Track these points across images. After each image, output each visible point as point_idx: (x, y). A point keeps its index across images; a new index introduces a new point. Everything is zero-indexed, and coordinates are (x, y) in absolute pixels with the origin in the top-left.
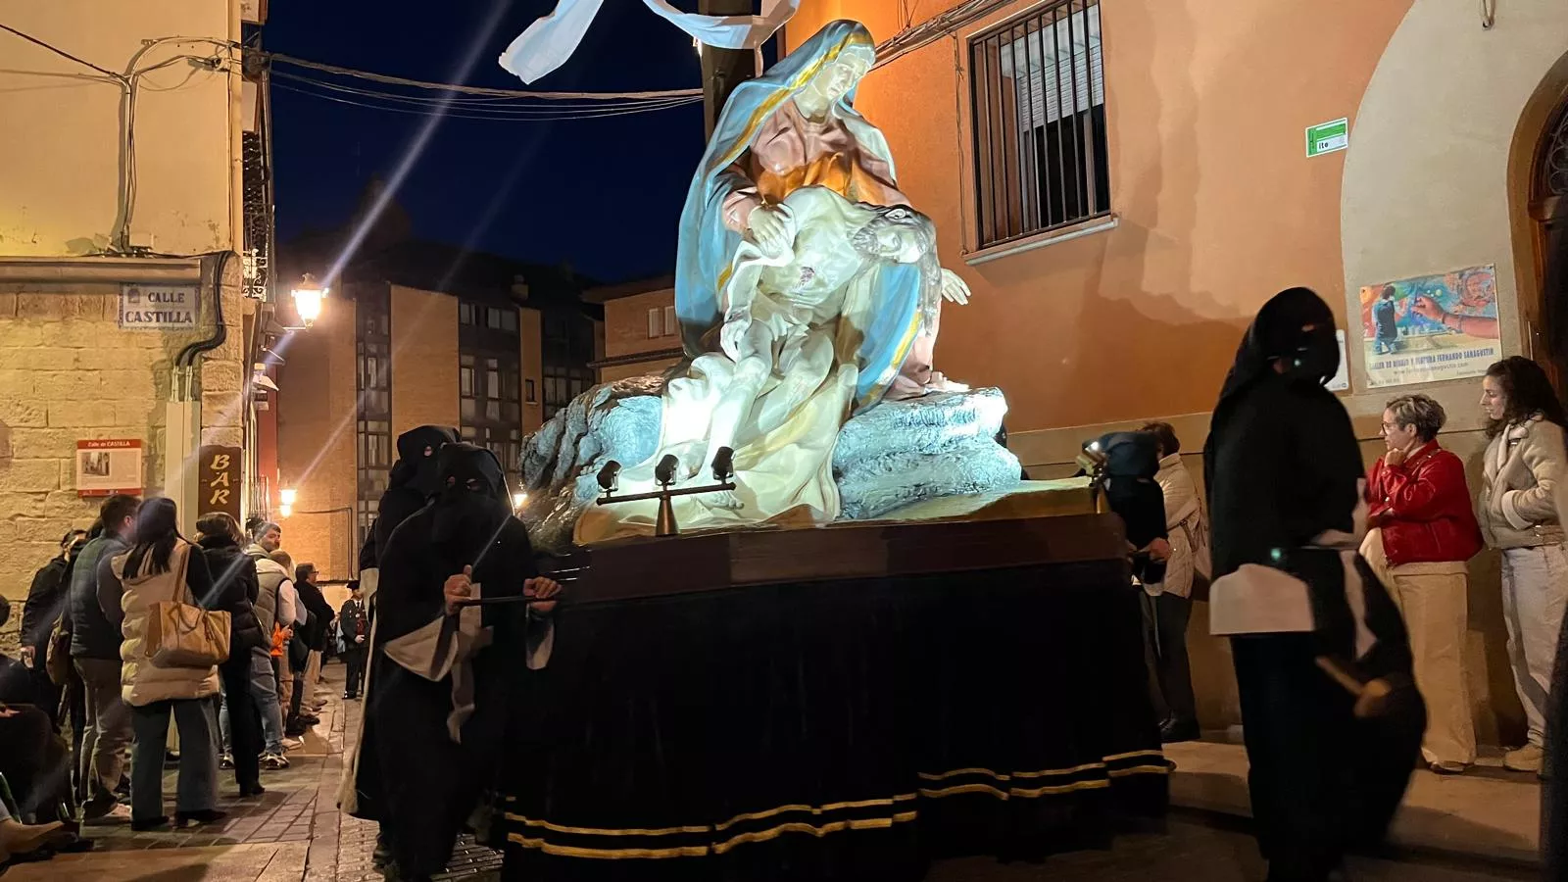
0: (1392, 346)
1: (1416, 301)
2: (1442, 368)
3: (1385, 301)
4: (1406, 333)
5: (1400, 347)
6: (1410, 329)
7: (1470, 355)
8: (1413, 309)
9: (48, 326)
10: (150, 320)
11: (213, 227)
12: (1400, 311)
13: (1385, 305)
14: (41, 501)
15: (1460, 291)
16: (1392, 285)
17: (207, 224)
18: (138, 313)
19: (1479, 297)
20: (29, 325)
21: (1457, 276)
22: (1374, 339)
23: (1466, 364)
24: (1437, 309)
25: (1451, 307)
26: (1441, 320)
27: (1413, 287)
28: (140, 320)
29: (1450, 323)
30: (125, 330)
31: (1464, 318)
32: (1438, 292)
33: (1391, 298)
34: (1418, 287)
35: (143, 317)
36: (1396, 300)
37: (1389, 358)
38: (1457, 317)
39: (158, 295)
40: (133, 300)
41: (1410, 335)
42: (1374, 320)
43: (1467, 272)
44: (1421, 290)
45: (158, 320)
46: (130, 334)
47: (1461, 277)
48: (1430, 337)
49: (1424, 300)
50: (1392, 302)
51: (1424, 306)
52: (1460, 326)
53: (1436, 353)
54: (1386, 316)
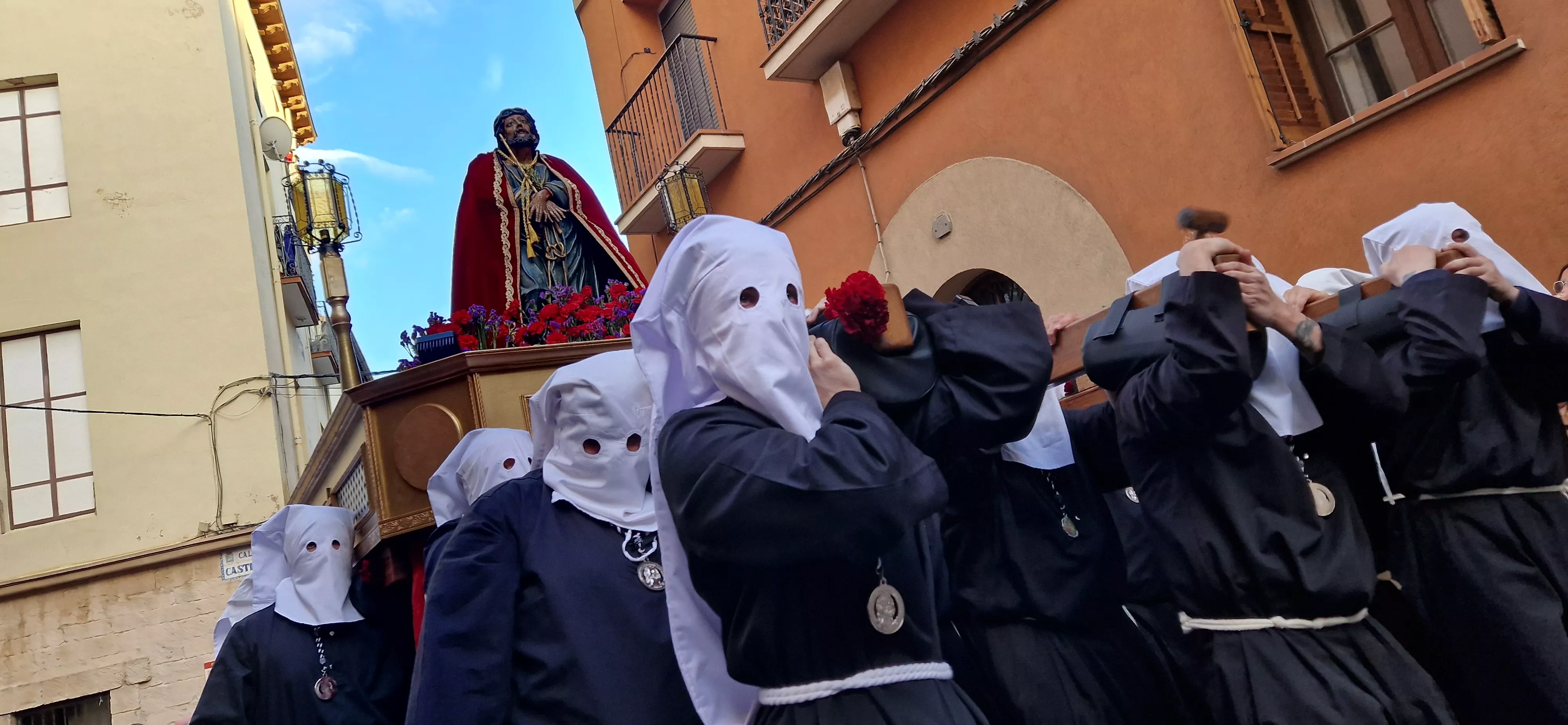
9: (176, 590)
10: (242, 571)
11: (274, 499)
14: (185, 710)
17: (270, 498)
18: (233, 568)
20: (164, 592)
28: (235, 572)
30: (227, 581)
35: (237, 570)
39: (245, 553)
40: (229, 560)
45: (247, 570)
46: (230, 583)
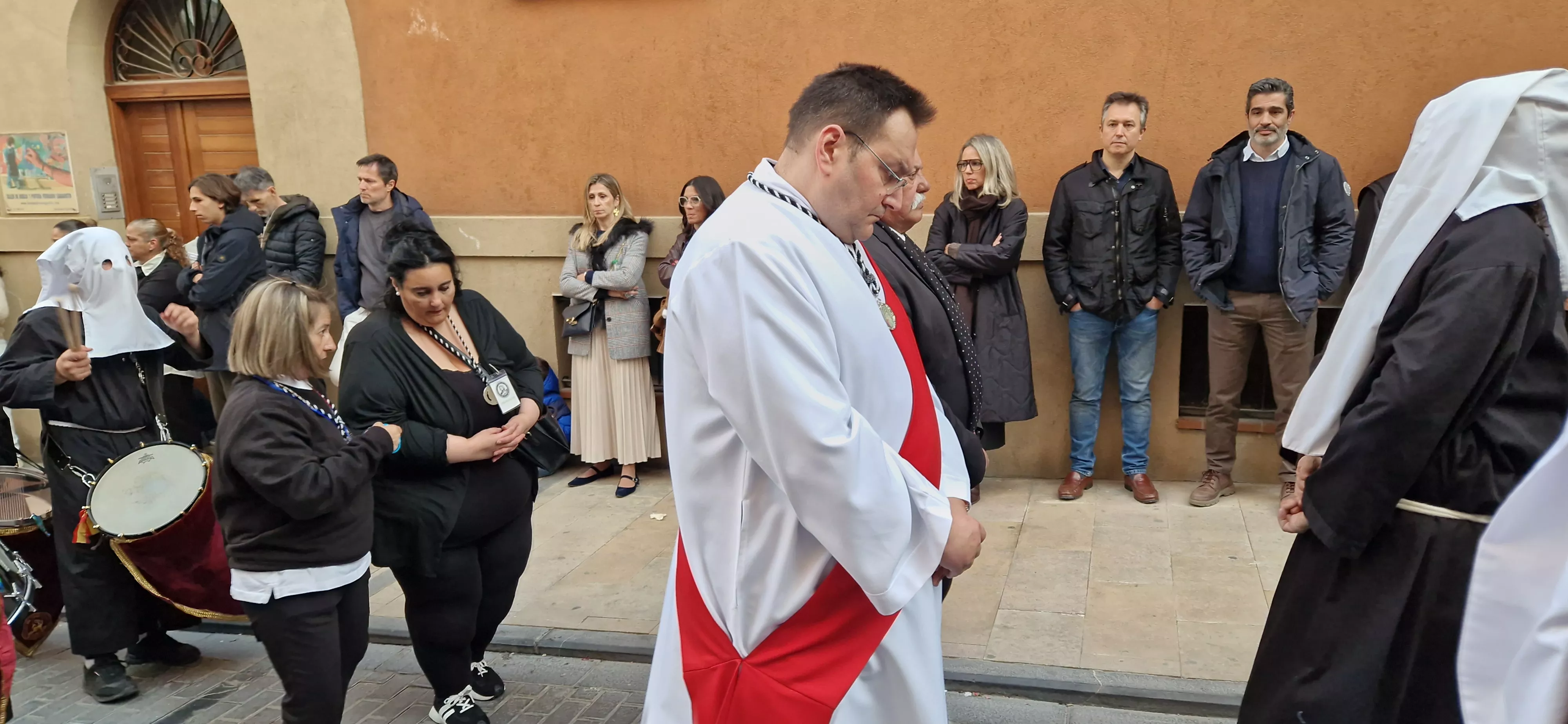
0: (17, 182)
1: (27, 151)
2: (46, 203)
3: (9, 147)
4: (24, 174)
5: (22, 184)
6: (26, 171)
7: (61, 196)
8: (26, 157)
12: (19, 156)
13: (10, 150)
15: (50, 149)
16: (13, 136)
19: (60, 155)
21: (46, 136)
22: (6, 175)
23: (58, 203)
24: (40, 160)
25: (47, 159)
26: (41, 168)
27: (24, 140)
29: (47, 171)
31: (54, 169)
32: (38, 147)
33: (13, 146)
34: (27, 139)
36: (17, 147)
37: (16, 191)
38: (49, 167)
41: (26, 176)
42: (5, 161)
43: (52, 135)
44: (28, 144)
47: (49, 137)
48: (37, 180)
49: (30, 150)
50: (13, 149)
51: (31, 156)
52: (52, 174)
53: (41, 192)
54: (11, 157)
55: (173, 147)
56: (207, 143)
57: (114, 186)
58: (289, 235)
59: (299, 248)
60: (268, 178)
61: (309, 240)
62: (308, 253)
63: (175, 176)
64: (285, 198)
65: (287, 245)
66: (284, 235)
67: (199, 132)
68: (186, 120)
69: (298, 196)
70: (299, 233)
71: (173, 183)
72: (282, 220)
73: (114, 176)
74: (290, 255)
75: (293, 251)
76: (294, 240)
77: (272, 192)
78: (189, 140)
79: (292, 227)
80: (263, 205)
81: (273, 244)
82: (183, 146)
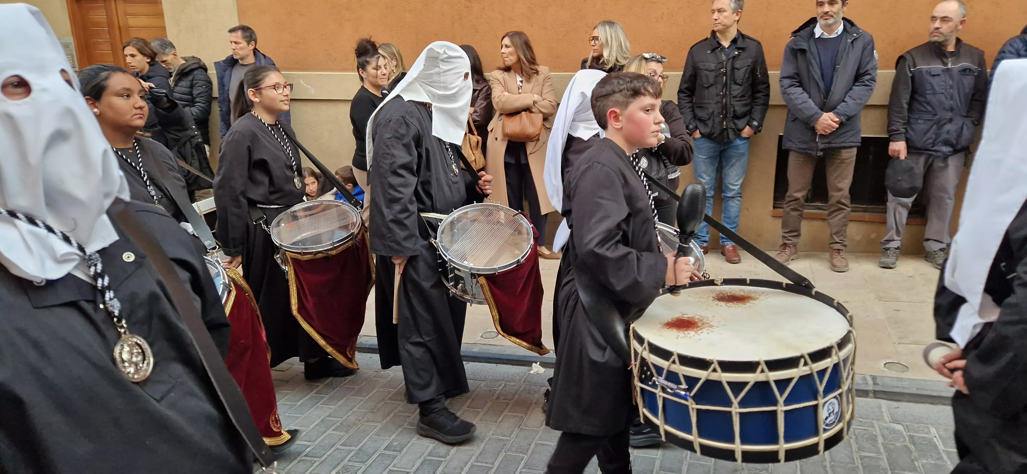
55: (110, 24)
56: (132, 21)
57: (71, 50)
58: (188, 83)
59: (195, 92)
60: (172, 46)
61: (202, 87)
62: (201, 95)
63: (112, 44)
64: (184, 59)
65: (187, 90)
66: (185, 83)
67: (126, 14)
68: (118, 6)
69: (194, 57)
70: (195, 82)
71: (110, 48)
72: (183, 74)
73: (71, 43)
74: (189, 97)
75: (191, 94)
76: (192, 87)
77: (175, 55)
78: (120, 19)
79: (190, 78)
80: (169, 64)
81: (177, 89)
82: (116, 22)
